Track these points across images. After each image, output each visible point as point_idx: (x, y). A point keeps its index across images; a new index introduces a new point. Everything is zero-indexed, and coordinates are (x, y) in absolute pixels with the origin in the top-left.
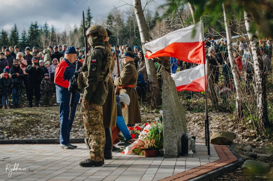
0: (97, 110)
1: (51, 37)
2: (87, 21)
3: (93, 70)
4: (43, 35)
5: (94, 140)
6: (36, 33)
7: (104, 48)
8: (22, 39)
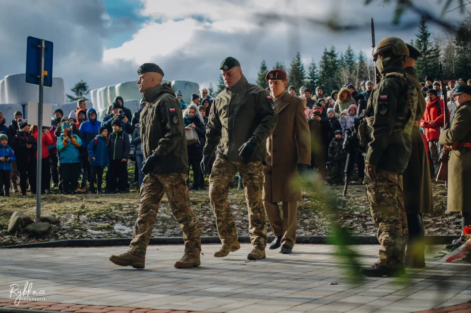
0: (391, 182)
1: (358, 70)
2: (421, 41)
3: (381, 113)
4: (345, 68)
5: (385, 232)
6: (333, 65)
7: (402, 75)
8: (310, 77)
